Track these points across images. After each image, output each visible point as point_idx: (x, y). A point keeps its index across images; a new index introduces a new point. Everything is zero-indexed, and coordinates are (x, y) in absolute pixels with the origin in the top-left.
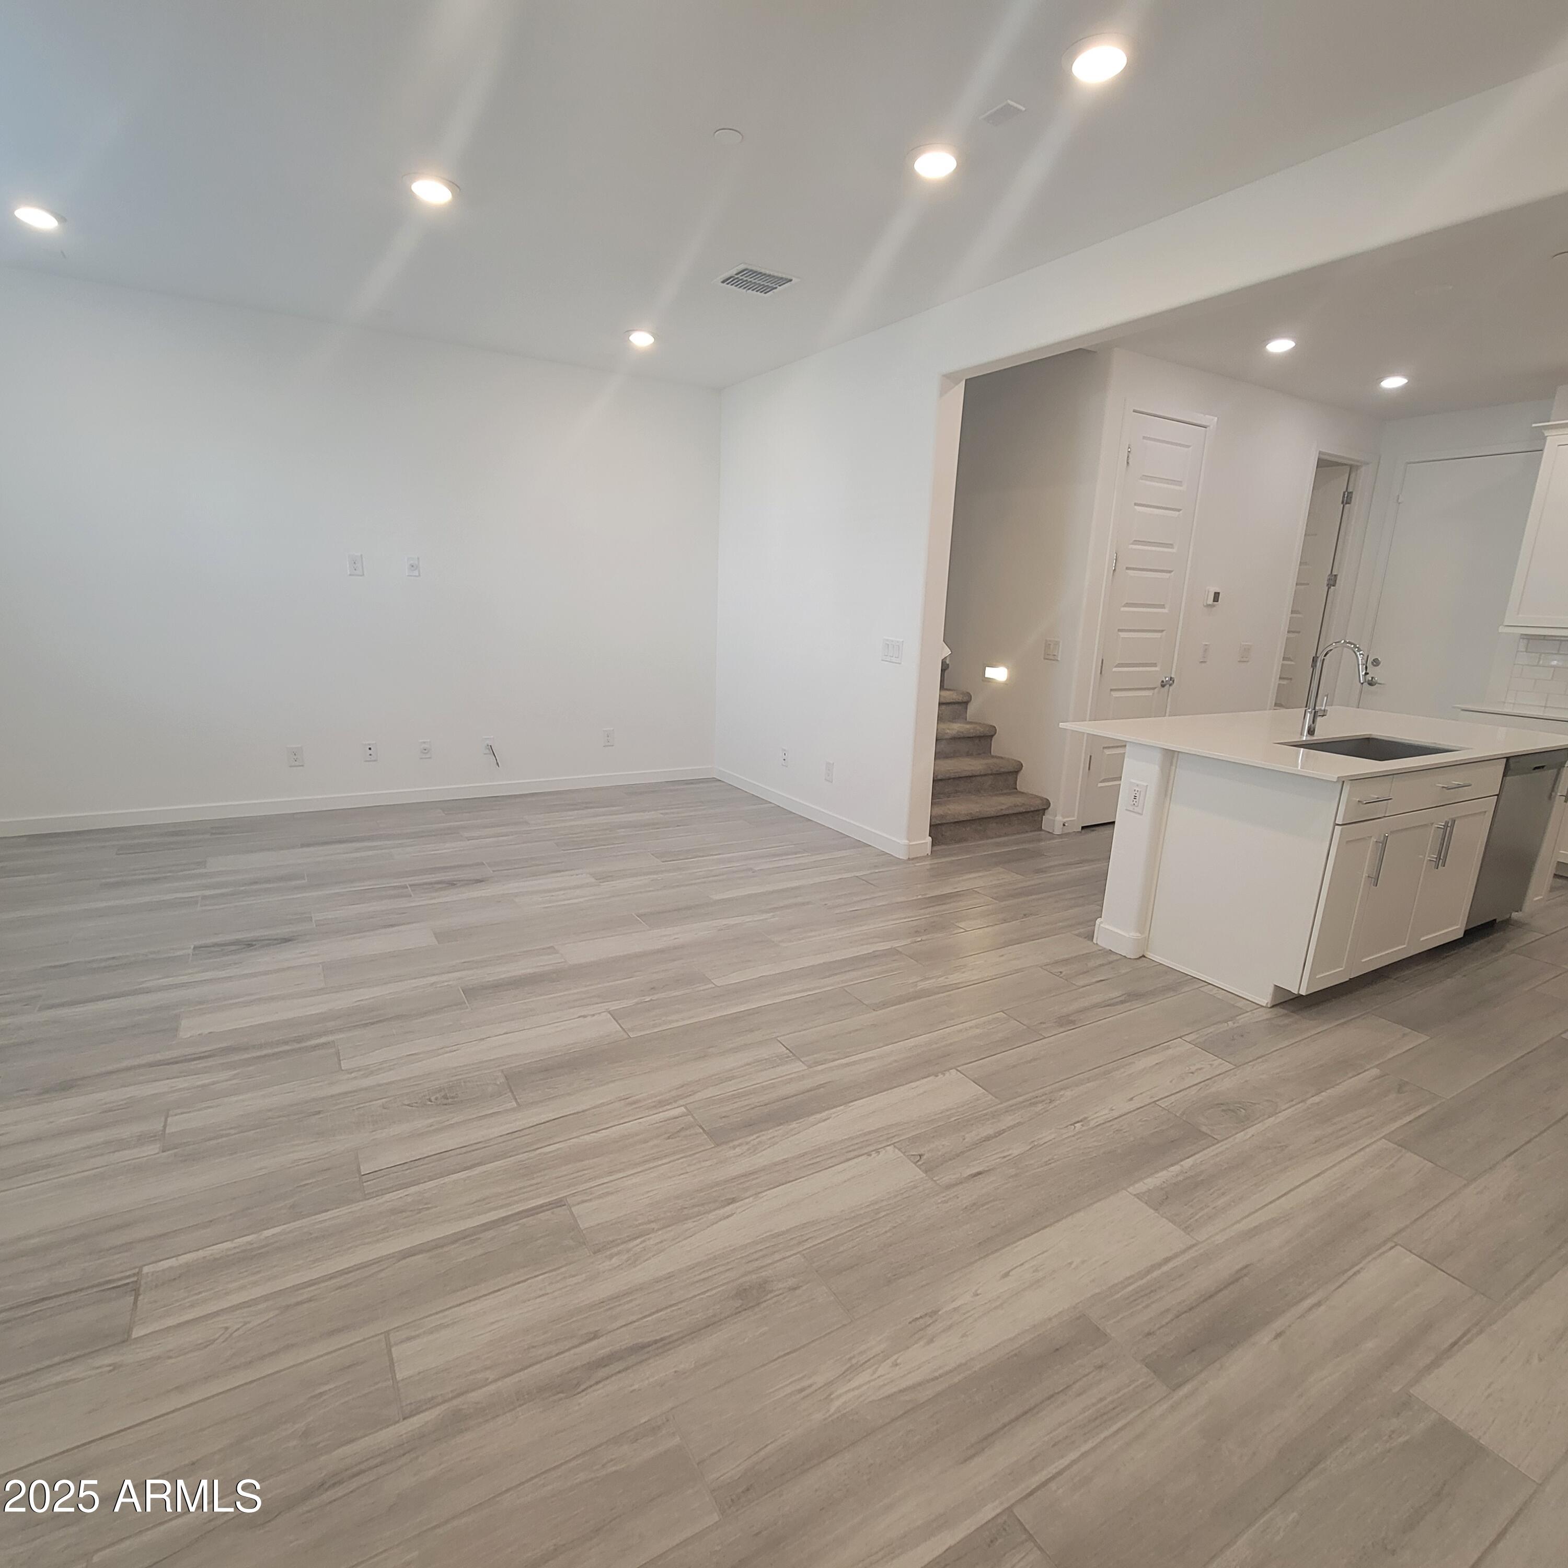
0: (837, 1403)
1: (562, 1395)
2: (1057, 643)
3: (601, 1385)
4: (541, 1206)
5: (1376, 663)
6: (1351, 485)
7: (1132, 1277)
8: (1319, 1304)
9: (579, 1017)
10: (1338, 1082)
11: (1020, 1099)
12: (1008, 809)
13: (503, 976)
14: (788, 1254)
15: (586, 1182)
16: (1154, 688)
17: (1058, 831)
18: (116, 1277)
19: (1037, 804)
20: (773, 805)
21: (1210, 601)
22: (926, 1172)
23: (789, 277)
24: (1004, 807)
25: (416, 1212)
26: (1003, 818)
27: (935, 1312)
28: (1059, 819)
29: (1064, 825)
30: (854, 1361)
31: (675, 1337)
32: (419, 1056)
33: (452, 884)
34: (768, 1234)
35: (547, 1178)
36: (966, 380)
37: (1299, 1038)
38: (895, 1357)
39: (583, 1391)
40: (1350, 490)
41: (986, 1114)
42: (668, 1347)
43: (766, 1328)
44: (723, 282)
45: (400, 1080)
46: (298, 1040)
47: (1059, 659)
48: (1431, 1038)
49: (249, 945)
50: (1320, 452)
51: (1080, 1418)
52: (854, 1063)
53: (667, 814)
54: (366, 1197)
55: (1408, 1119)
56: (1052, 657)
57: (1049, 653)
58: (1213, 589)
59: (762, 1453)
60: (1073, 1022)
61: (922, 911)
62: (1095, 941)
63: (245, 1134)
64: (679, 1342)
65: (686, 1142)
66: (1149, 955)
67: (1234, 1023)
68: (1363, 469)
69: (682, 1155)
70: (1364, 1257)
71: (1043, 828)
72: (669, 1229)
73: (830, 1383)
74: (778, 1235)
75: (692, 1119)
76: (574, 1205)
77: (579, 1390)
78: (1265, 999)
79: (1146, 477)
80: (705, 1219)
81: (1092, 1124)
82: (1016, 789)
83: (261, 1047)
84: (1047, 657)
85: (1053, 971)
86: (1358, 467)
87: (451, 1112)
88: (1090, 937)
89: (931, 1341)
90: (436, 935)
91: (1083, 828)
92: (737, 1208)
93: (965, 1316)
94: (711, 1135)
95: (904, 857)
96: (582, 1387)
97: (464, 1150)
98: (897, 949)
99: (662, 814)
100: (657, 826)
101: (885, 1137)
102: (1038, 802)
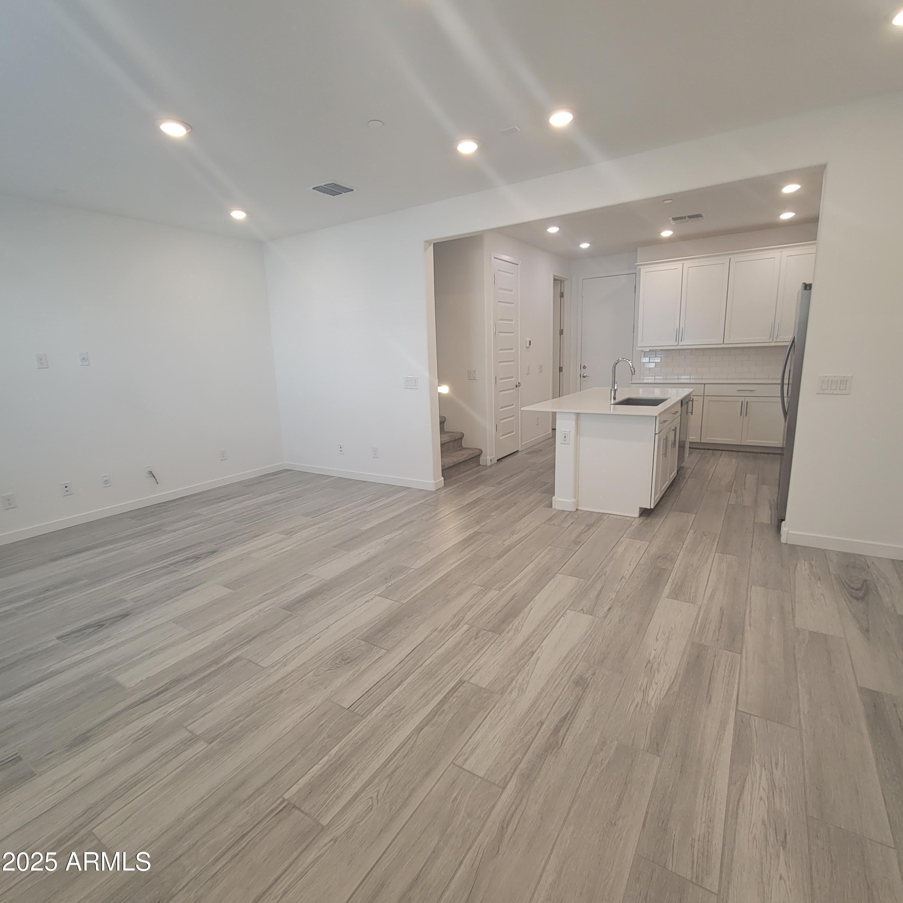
0: (653, 704)
1: (555, 749)
2: (474, 371)
3: (566, 739)
4: (455, 686)
5: (584, 367)
6: (562, 289)
7: (693, 625)
8: (750, 612)
9: (366, 602)
10: (685, 537)
11: (593, 577)
12: (467, 457)
13: (297, 595)
14: (577, 663)
15: (462, 669)
16: (514, 388)
17: (489, 464)
18: (273, 806)
19: (477, 452)
20: (336, 478)
21: (528, 345)
22: (591, 615)
23: (352, 188)
24: (466, 456)
25: (399, 712)
26: (465, 462)
27: (649, 662)
28: (489, 458)
29: (491, 460)
30: (642, 689)
31: (572, 710)
32: (301, 648)
33: (197, 558)
34: (561, 660)
35: (442, 674)
36: (434, 244)
37: (659, 526)
38: (653, 681)
39: (562, 743)
40: (562, 291)
41: (588, 587)
42: (574, 714)
43: (600, 692)
44: (313, 189)
45: (308, 661)
46: (215, 662)
47: (477, 379)
48: (696, 514)
49: (100, 625)
50: (554, 276)
51: (726, 674)
52: (516, 583)
53: (283, 492)
54: (363, 717)
55: (716, 544)
56: (472, 378)
57: (471, 376)
58: (528, 340)
59: (648, 731)
60: (580, 542)
61: (469, 513)
62: (553, 507)
63: (251, 716)
64: (576, 710)
65: (485, 638)
66: (580, 508)
67: (633, 526)
68: (566, 282)
69: (490, 644)
70: (747, 592)
71: (480, 464)
72: (521, 673)
73: (643, 699)
74: (565, 658)
75: (475, 628)
76: (469, 680)
77: (560, 744)
78: (637, 515)
79: (500, 289)
80: (530, 664)
81: (627, 577)
82: (462, 447)
83: (194, 674)
84: (470, 378)
85: (551, 524)
86: (564, 281)
87: (357, 665)
88: (550, 506)
89: (659, 671)
90: (227, 586)
91: (498, 460)
92: (538, 654)
93: (660, 658)
94: (492, 630)
95: (434, 490)
96: (560, 742)
97: (386, 678)
98: (478, 531)
99: (280, 493)
100: (286, 500)
101: (562, 608)
102: (478, 451)
